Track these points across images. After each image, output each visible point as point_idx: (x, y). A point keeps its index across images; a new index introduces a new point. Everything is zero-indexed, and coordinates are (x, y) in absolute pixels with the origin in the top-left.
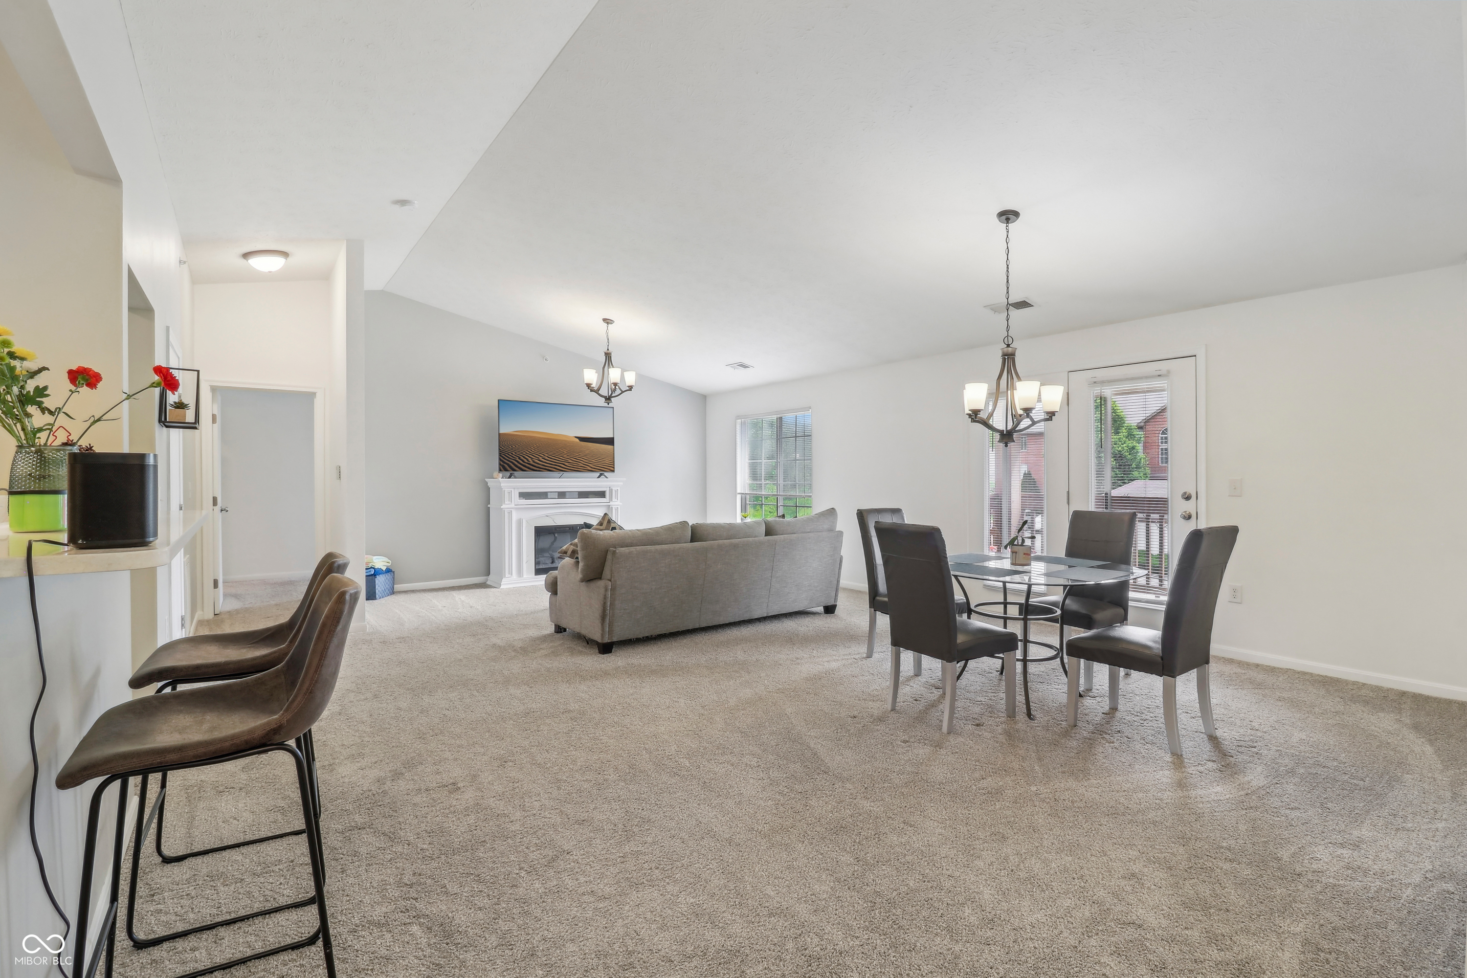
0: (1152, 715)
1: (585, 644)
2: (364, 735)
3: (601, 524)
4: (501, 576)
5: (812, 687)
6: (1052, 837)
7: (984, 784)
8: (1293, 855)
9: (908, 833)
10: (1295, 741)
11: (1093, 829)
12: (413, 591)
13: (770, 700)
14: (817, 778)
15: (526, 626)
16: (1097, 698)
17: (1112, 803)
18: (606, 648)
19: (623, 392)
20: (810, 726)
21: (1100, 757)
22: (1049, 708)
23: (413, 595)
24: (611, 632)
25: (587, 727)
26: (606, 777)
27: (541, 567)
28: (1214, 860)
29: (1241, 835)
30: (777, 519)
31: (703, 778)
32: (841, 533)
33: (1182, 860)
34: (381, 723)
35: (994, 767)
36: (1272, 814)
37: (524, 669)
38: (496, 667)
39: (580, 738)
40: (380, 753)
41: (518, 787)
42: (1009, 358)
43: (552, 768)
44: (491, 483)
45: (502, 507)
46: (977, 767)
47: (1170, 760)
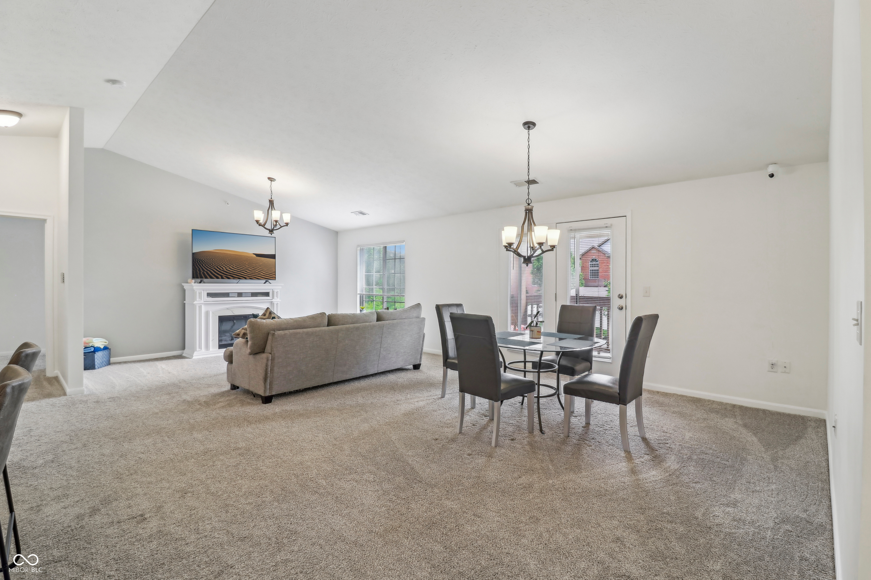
0: (609, 426)
1: (252, 397)
2: (71, 478)
3: (264, 315)
4: (193, 350)
5: (408, 420)
6: (566, 517)
7: (520, 481)
8: (704, 515)
9: (477, 522)
10: (687, 438)
11: (590, 507)
12: (125, 362)
13: (381, 431)
14: (415, 487)
15: (209, 386)
16: (578, 417)
17: (597, 488)
18: (267, 400)
19: (281, 227)
20: (408, 448)
21: (585, 456)
22: (552, 425)
23: (125, 366)
24: (271, 388)
25: (251, 460)
26: (264, 499)
27: (223, 343)
28: (661, 523)
29: (673, 503)
30: (384, 310)
31: (336, 493)
32: (424, 319)
33: (644, 524)
34: (86, 468)
35: (525, 468)
36: (686, 487)
37: (206, 418)
38: (184, 418)
39: (245, 470)
40: (82, 493)
41: (194, 514)
42: (529, 212)
43: (223, 495)
44: (186, 286)
45: (194, 303)
46: (515, 469)
47: (624, 455)
